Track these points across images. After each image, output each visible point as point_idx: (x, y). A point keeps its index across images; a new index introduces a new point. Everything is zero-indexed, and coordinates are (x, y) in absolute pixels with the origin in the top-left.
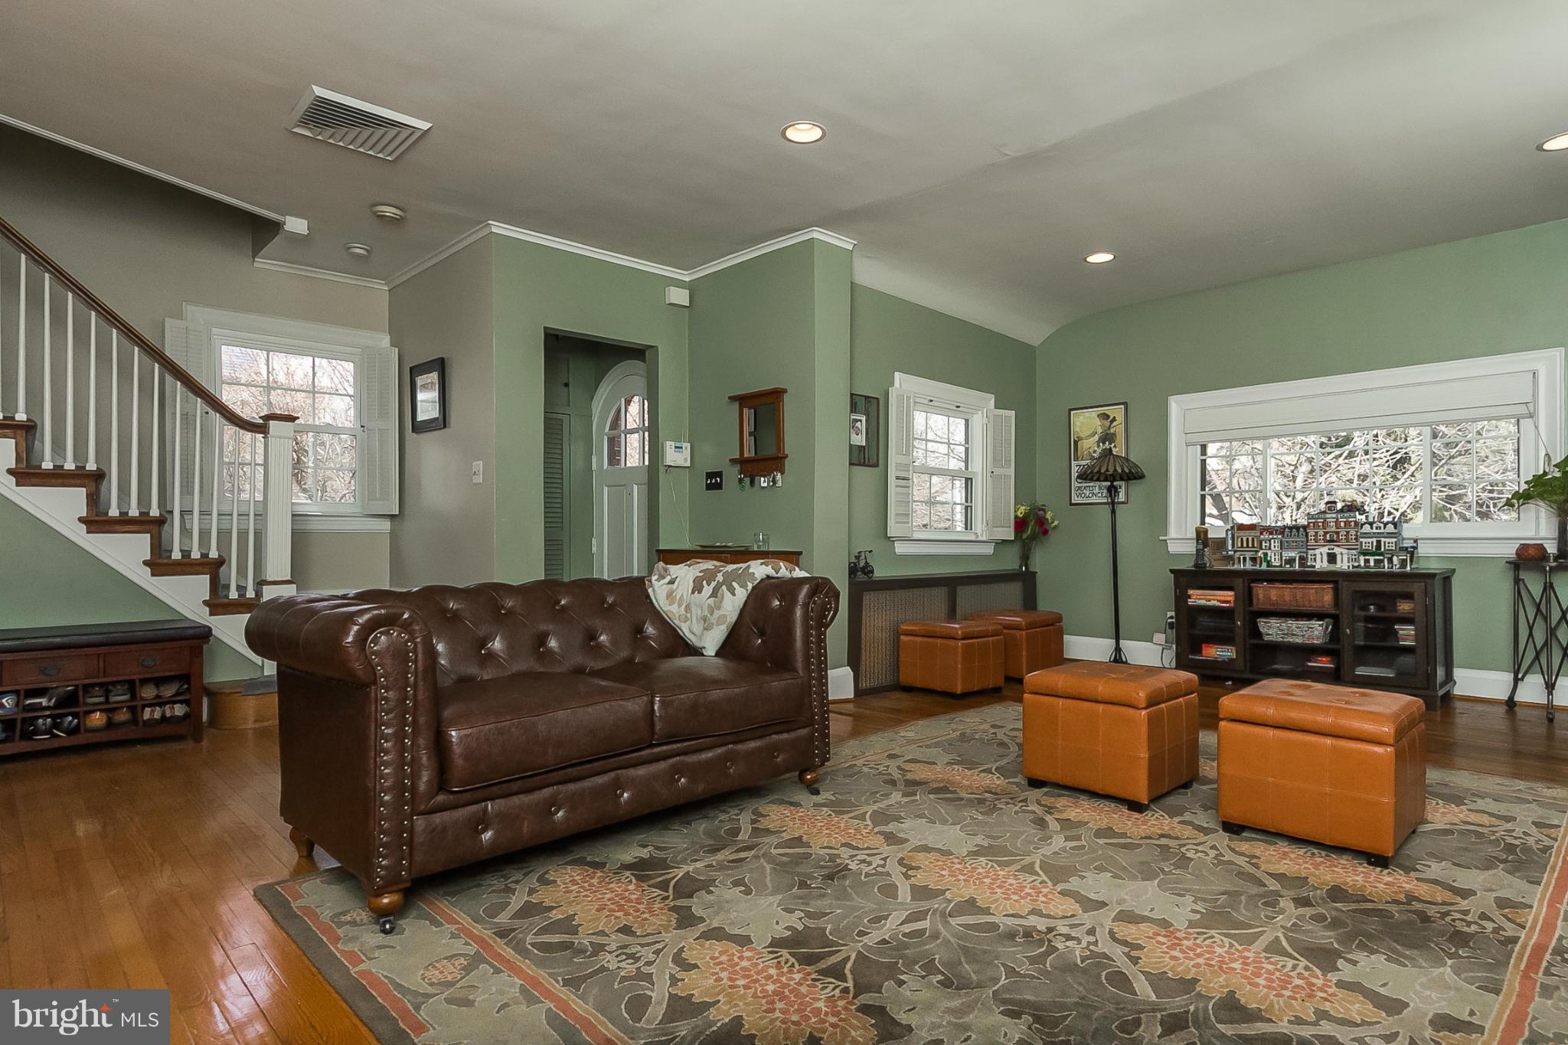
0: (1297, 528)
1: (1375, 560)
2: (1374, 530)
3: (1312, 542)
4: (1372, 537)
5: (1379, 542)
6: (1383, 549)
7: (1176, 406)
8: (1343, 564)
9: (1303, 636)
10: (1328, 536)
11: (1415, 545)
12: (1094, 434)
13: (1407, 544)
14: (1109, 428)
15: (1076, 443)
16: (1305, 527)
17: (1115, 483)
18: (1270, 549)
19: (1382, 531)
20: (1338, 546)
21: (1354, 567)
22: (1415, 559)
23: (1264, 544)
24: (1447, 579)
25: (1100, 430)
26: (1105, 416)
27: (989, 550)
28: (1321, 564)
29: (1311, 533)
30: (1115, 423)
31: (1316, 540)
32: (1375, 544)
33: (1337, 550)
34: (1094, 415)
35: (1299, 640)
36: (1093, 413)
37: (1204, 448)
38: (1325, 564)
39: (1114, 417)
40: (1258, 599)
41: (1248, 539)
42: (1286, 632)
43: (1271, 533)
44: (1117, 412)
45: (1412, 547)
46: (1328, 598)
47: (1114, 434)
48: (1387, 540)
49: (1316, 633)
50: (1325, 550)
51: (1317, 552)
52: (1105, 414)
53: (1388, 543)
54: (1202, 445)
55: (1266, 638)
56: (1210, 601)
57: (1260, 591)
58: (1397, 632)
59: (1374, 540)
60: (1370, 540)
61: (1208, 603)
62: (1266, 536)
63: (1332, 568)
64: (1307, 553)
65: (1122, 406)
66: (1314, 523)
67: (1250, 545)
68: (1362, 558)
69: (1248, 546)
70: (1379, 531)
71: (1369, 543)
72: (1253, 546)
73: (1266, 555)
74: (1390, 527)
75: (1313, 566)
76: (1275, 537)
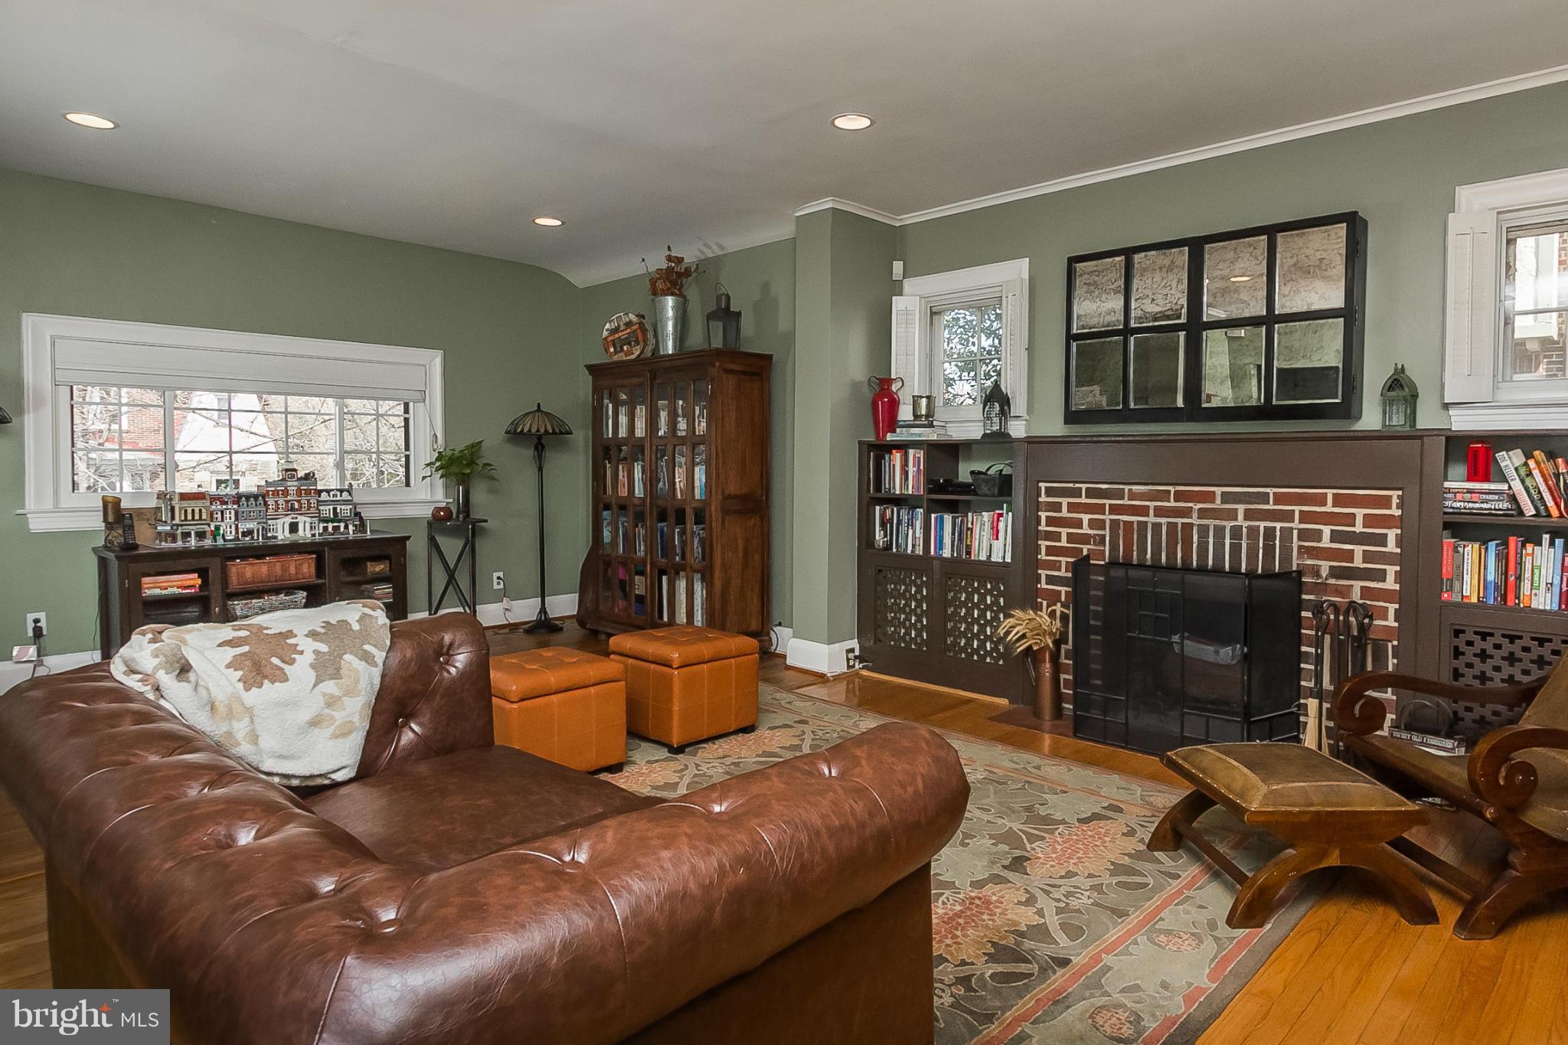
0: (254, 496)
1: (333, 526)
2: (332, 499)
3: (270, 512)
4: (329, 505)
5: (335, 509)
6: (339, 516)
8: (303, 534)
10: (289, 505)
16: (263, 496)
18: (222, 520)
19: (339, 498)
20: (300, 514)
21: (312, 534)
23: (215, 516)
28: (281, 533)
29: (271, 502)
31: (276, 509)
32: (332, 511)
33: (298, 519)
38: (287, 534)
41: (193, 511)
43: (224, 503)
48: (343, 507)
50: (288, 520)
51: (277, 522)
53: (344, 510)
57: (236, 570)
59: (331, 507)
60: (327, 508)
61: (164, 592)
62: (217, 506)
63: (294, 537)
64: (267, 523)
66: (273, 491)
67: (196, 518)
68: (321, 526)
69: (193, 519)
70: (335, 499)
71: (327, 510)
72: (201, 519)
73: (217, 528)
74: (345, 494)
75: (275, 537)
76: (229, 507)
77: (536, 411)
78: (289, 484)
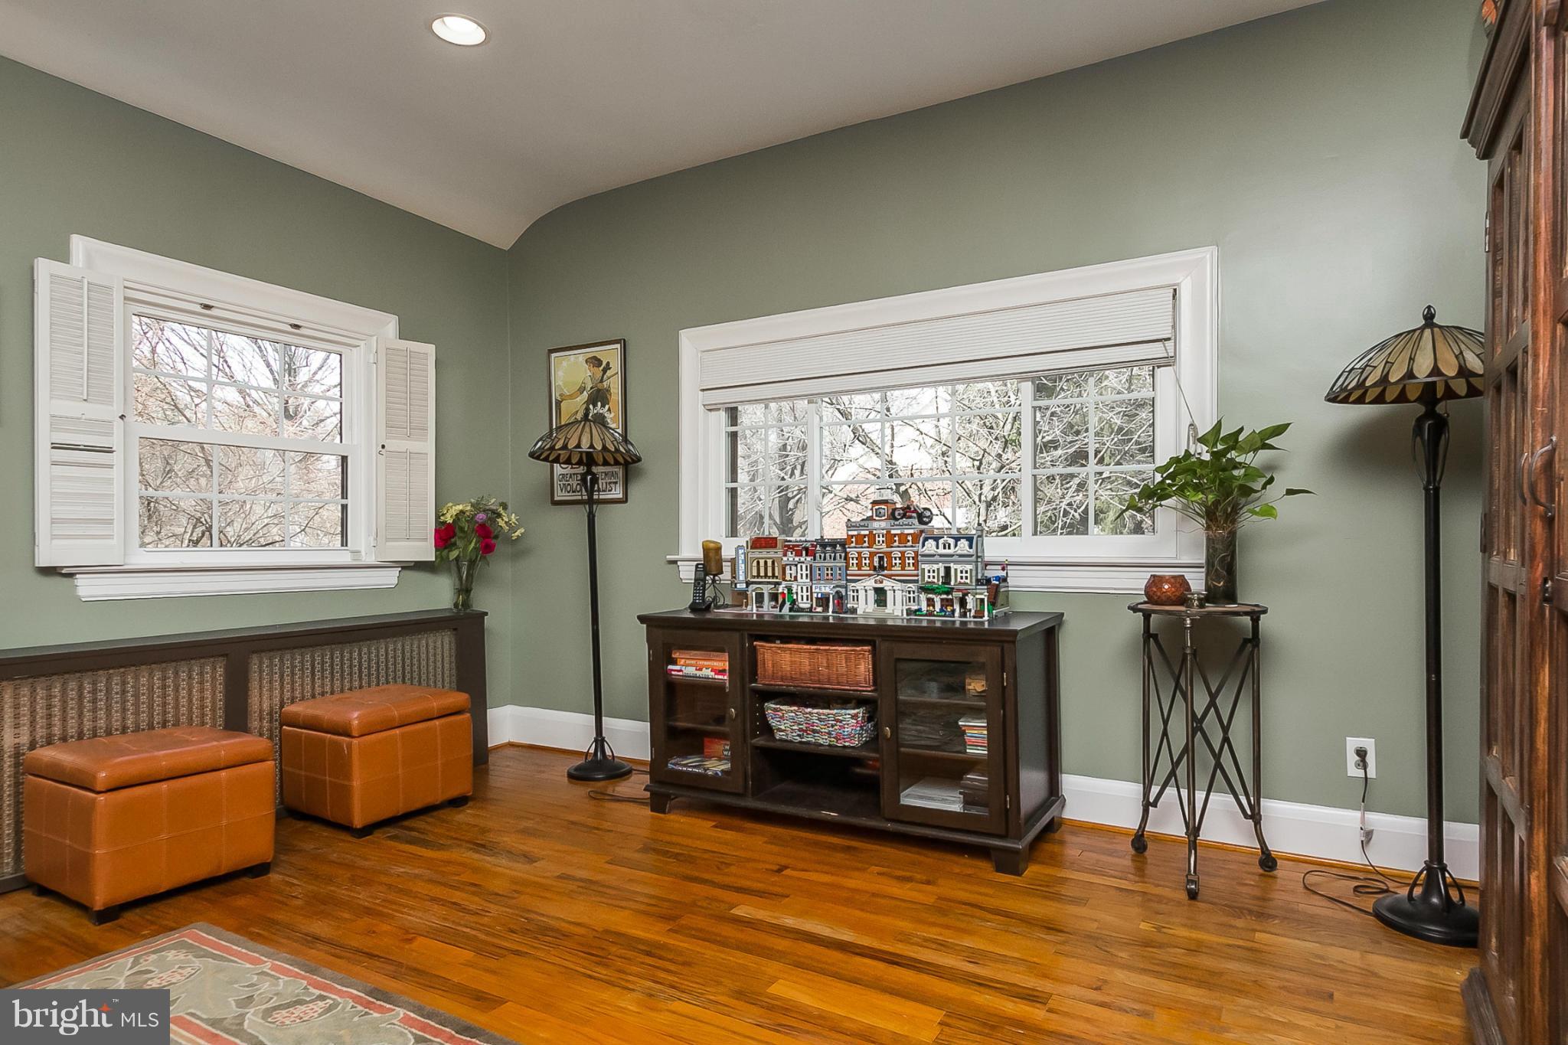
0: (833, 544)
1: (942, 600)
2: (941, 551)
3: (853, 570)
4: (937, 562)
5: (948, 570)
6: (952, 583)
7: (692, 343)
8: (896, 610)
9: (829, 733)
10: (876, 559)
11: (1004, 573)
12: (582, 390)
13: (993, 572)
14: (602, 381)
15: (558, 403)
16: (843, 544)
17: (595, 469)
18: (796, 579)
19: (951, 551)
20: (889, 576)
21: (909, 612)
22: (1000, 600)
23: (788, 571)
24: (1050, 633)
25: (589, 385)
26: (595, 362)
27: (390, 577)
28: (864, 608)
29: (853, 552)
30: (609, 373)
31: (859, 566)
32: (942, 574)
33: (887, 584)
34: (582, 359)
35: (824, 740)
36: (579, 357)
37: (733, 414)
38: (871, 607)
39: (608, 363)
40: (765, 671)
41: (766, 563)
42: (803, 727)
43: (799, 554)
44: (611, 355)
45: (998, 578)
46: (863, 668)
47: (608, 391)
48: (959, 567)
49: (848, 730)
50: (870, 583)
51: (858, 586)
52: (595, 358)
53: (962, 572)
54: (727, 409)
55: (778, 735)
56: (700, 669)
57: (768, 656)
58: (964, 732)
59: (941, 566)
60: (935, 567)
61: (699, 673)
62: (791, 557)
63: (881, 613)
64: (846, 588)
65: (618, 346)
66: (857, 536)
67: (770, 574)
68: (923, 597)
69: (766, 576)
70: (947, 551)
71: (932, 572)
72: (773, 576)
73: (790, 589)
74: (963, 544)
75: (854, 611)
76: (802, 559)
77: (1422, 329)
78: (876, 525)
